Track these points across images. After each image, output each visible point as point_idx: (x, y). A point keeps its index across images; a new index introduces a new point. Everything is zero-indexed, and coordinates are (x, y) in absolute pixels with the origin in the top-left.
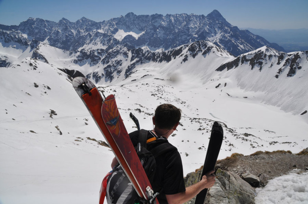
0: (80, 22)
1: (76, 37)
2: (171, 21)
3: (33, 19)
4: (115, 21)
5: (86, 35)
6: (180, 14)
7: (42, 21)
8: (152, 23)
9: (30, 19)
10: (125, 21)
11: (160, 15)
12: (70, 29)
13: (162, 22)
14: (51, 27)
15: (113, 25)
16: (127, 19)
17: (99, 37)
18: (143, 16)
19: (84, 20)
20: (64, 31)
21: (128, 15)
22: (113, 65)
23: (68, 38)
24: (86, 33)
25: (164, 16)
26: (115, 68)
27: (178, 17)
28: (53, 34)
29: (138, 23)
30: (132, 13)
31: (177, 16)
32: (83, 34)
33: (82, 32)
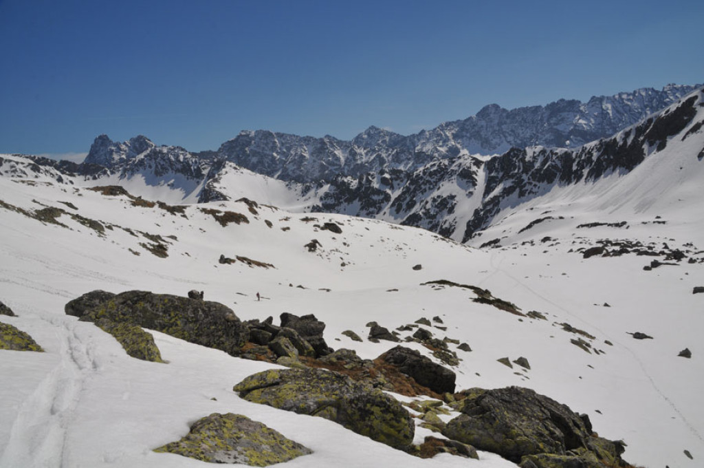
0: (363, 139)
1: (346, 167)
2: (604, 114)
3: (248, 133)
4: (450, 130)
5: (370, 160)
6: (632, 92)
7: (267, 135)
8: (549, 124)
9: (243, 134)
10: (476, 128)
11: (573, 100)
12: (331, 149)
13: (579, 119)
14: (287, 148)
15: (446, 140)
16: (483, 123)
17: (405, 162)
18: (525, 110)
19: (372, 132)
20: (317, 156)
21: (484, 113)
23: (327, 172)
24: (371, 155)
25: (584, 105)
27: (626, 102)
28: (290, 163)
29: (512, 131)
30: (496, 107)
31: (623, 99)
32: (364, 160)
33: (361, 155)
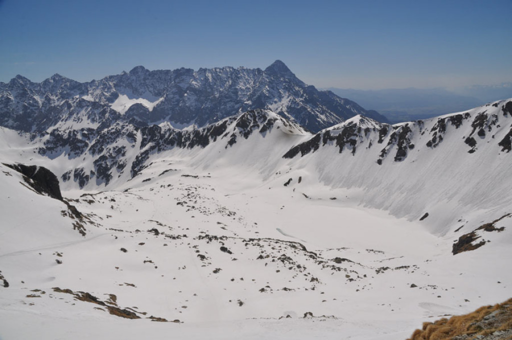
0: (49, 82)
1: (43, 108)
2: (206, 79)
4: (112, 82)
5: (61, 104)
6: (222, 68)
8: (175, 82)
10: (129, 81)
11: (190, 69)
12: (32, 95)
13: (192, 81)
15: (110, 88)
16: (134, 78)
17: (85, 108)
18: (161, 72)
19: (57, 79)
20: (20, 99)
21: (135, 71)
22: (111, 156)
23: (29, 111)
24: (62, 101)
25: (196, 72)
26: (113, 161)
27: (218, 73)
29: (152, 84)
30: (142, 68)
31: (217, 72)
32: (56, 104)
33: (54, 100)
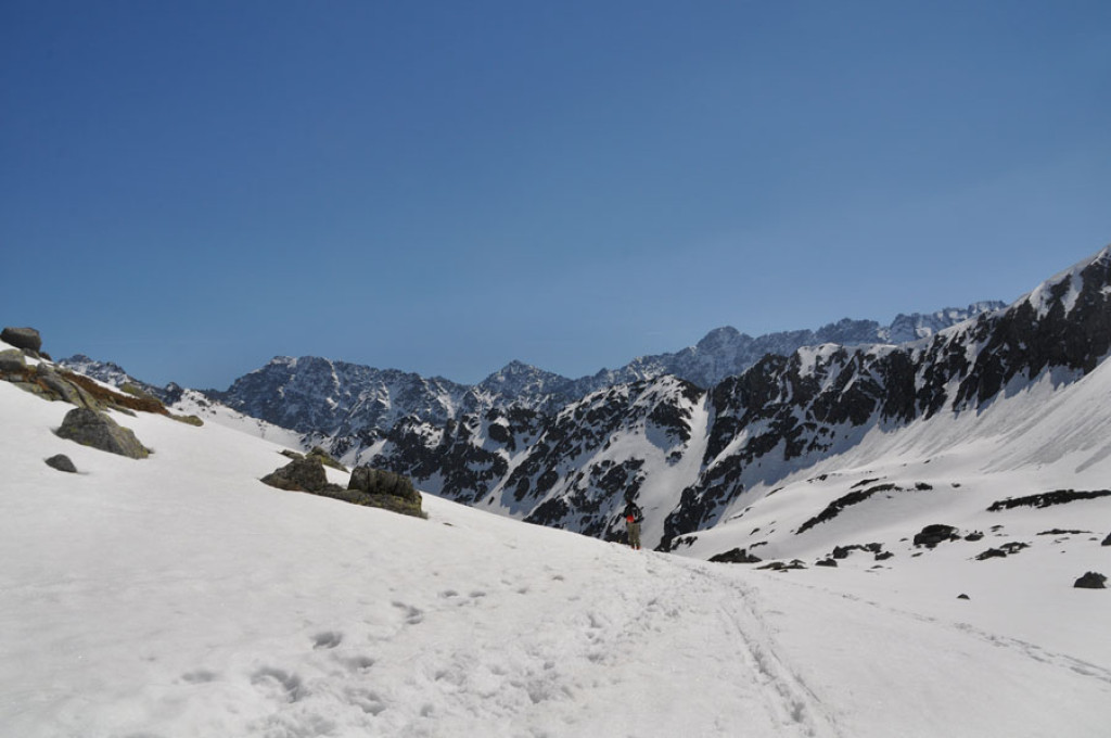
0: (496, 381)
3: (286, 361)
4: (651, 370)
6: (966, 307)
7: (320, 365)
9: (277, 362)
10: (697, 367)
11: (865, 321)
12: (432, 393)
14: (352, 390)
16: (709, 359)
19: (514, 372)
20: (406, 405)
21: (710, 342)
25: (885, 329)
28: (354, 417)
30: (731, 331)
31: (951, 319)
